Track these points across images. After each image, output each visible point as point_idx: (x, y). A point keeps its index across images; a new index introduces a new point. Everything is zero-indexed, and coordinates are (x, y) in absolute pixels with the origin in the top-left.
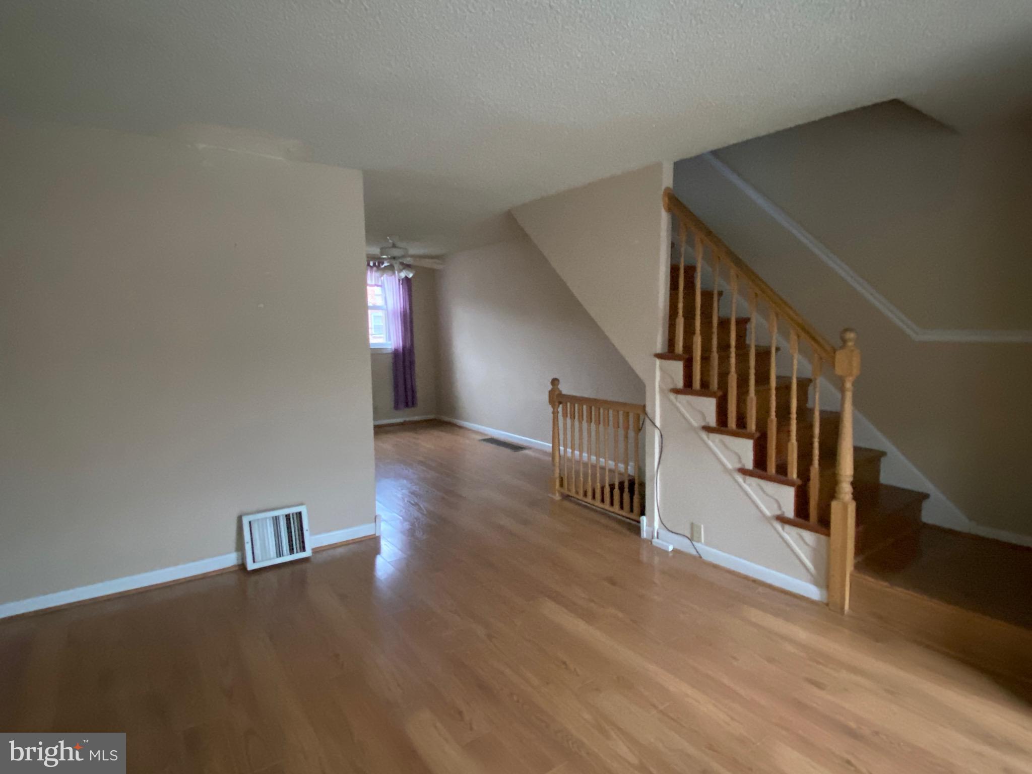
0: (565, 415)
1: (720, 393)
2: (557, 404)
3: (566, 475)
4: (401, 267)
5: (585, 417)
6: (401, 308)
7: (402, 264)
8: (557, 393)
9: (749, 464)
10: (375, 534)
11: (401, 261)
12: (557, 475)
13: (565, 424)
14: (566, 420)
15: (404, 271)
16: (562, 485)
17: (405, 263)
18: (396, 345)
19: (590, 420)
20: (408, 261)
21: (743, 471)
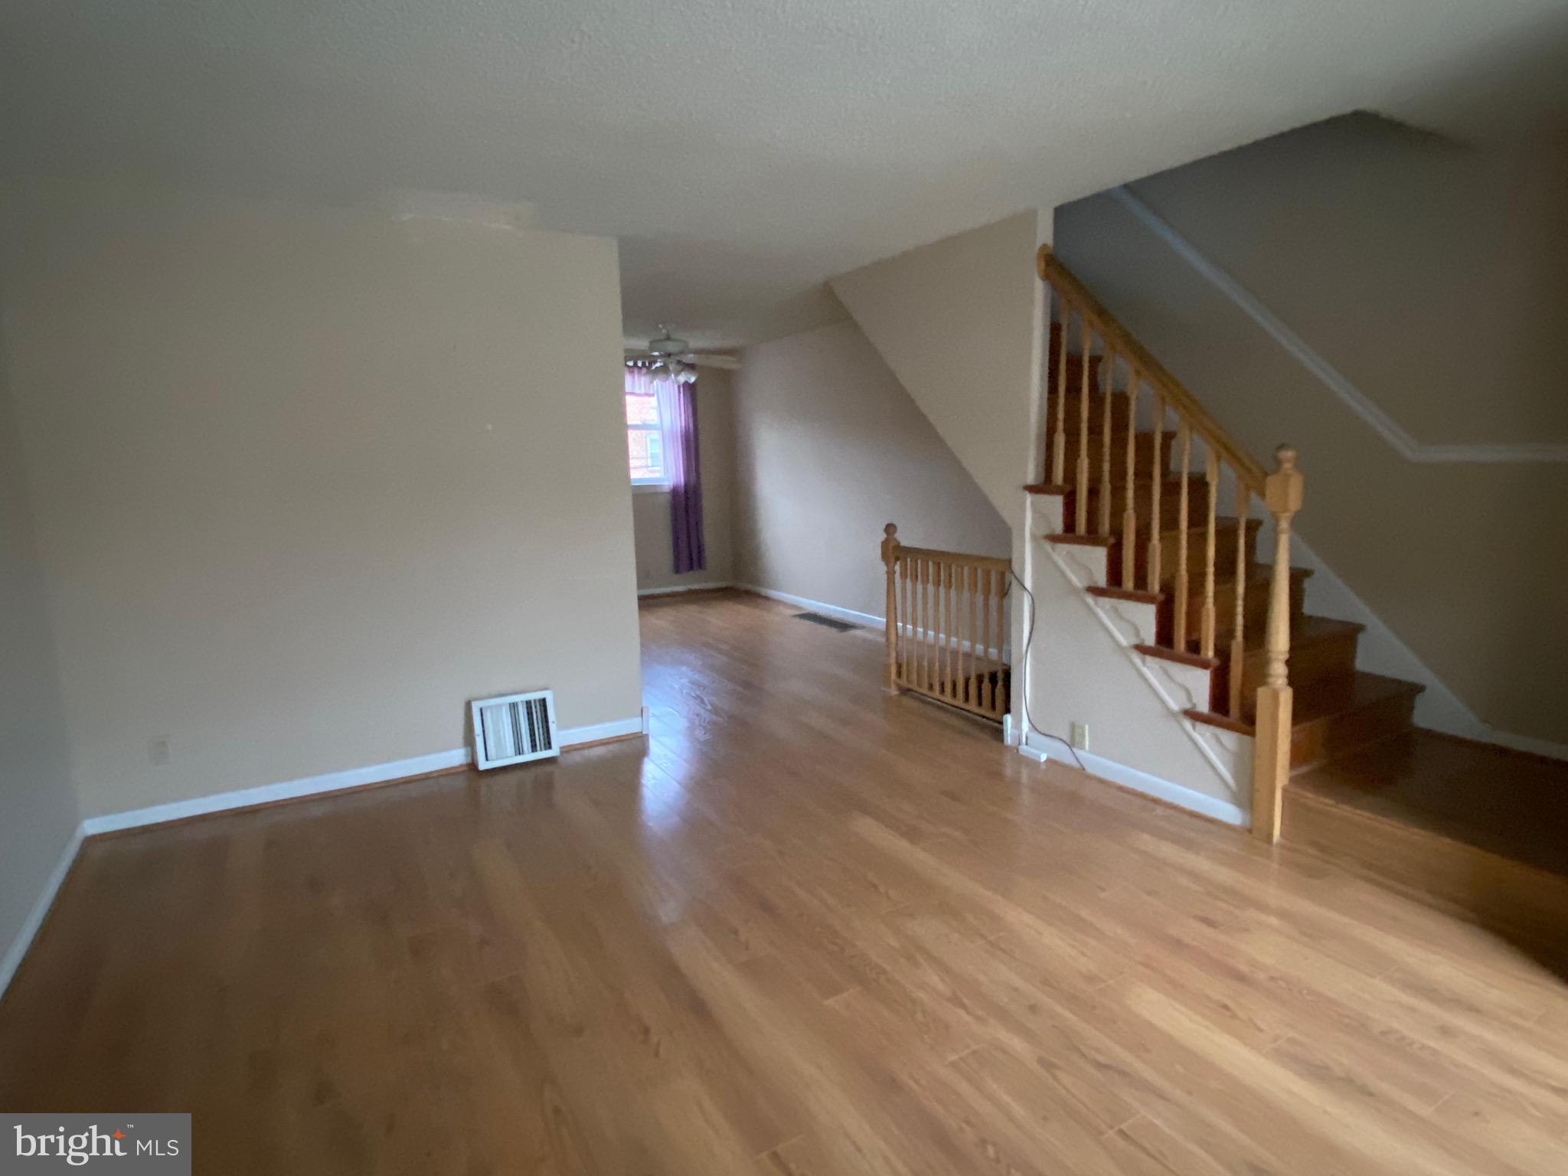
0: (904, 576)
1: (1112, 541)
2: (893, 560)
3: (905, 660)
4: (679, 368)
5: (931, 577)
6: (681, 427)
7: (679, 362)
8: (892, 544)
9: (1150, 640)
10: (641, 732)
11: (678, 358)
12: (893, 660)
13: (904, 589)
14: (906, 583)
15: (683, 373)
16: (899, 674)
17: (684, 361)
18: (675, 482)
19: (937, 583)
20: (690, 358)
21: (1142, 649)
